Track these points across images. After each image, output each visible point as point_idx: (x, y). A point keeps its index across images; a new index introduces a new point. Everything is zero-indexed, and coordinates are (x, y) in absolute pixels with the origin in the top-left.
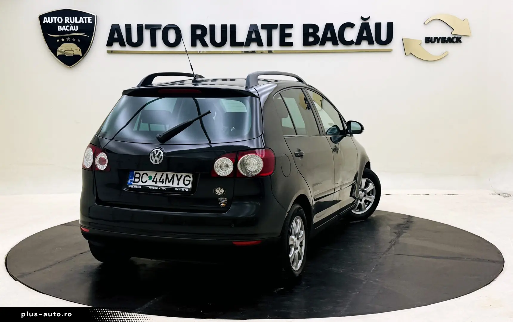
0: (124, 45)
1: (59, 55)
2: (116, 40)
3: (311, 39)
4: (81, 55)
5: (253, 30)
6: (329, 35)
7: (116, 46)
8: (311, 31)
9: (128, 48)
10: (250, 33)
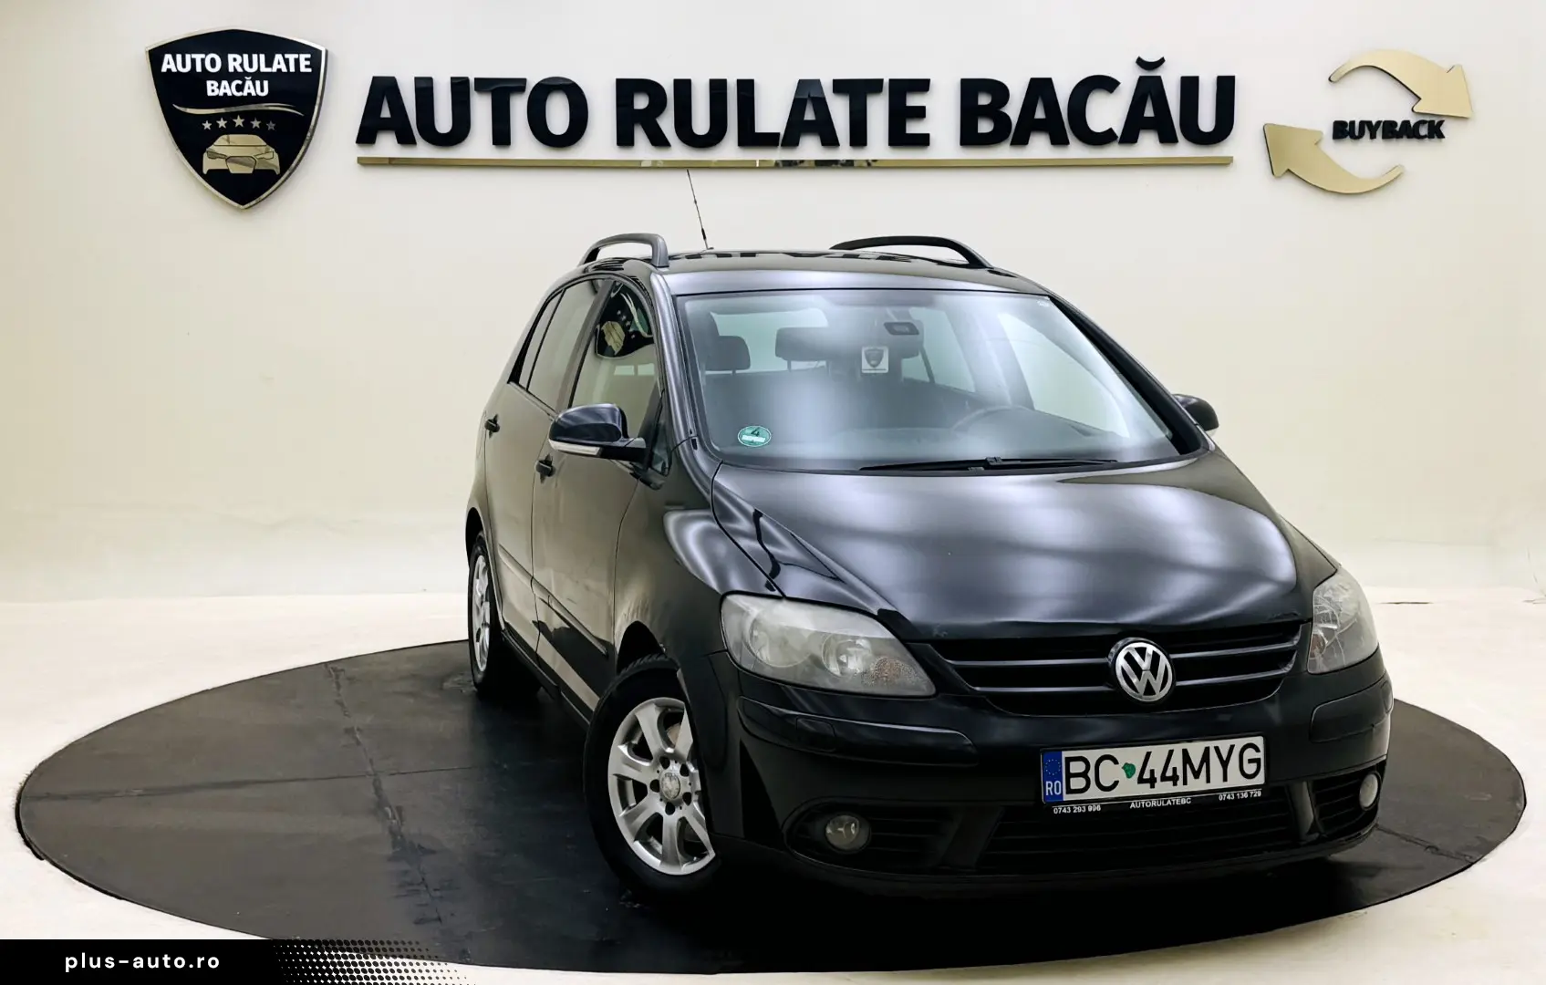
0: (412, 142)
1: (210, 171)
2: (386, 126)
3: (985, 126)
4: (278, 172)
5: (806, 97)
6: (1040, 114)
7: (387, 145)
8: (984, 100)
9: (423, 150)
10: (798, 106)
